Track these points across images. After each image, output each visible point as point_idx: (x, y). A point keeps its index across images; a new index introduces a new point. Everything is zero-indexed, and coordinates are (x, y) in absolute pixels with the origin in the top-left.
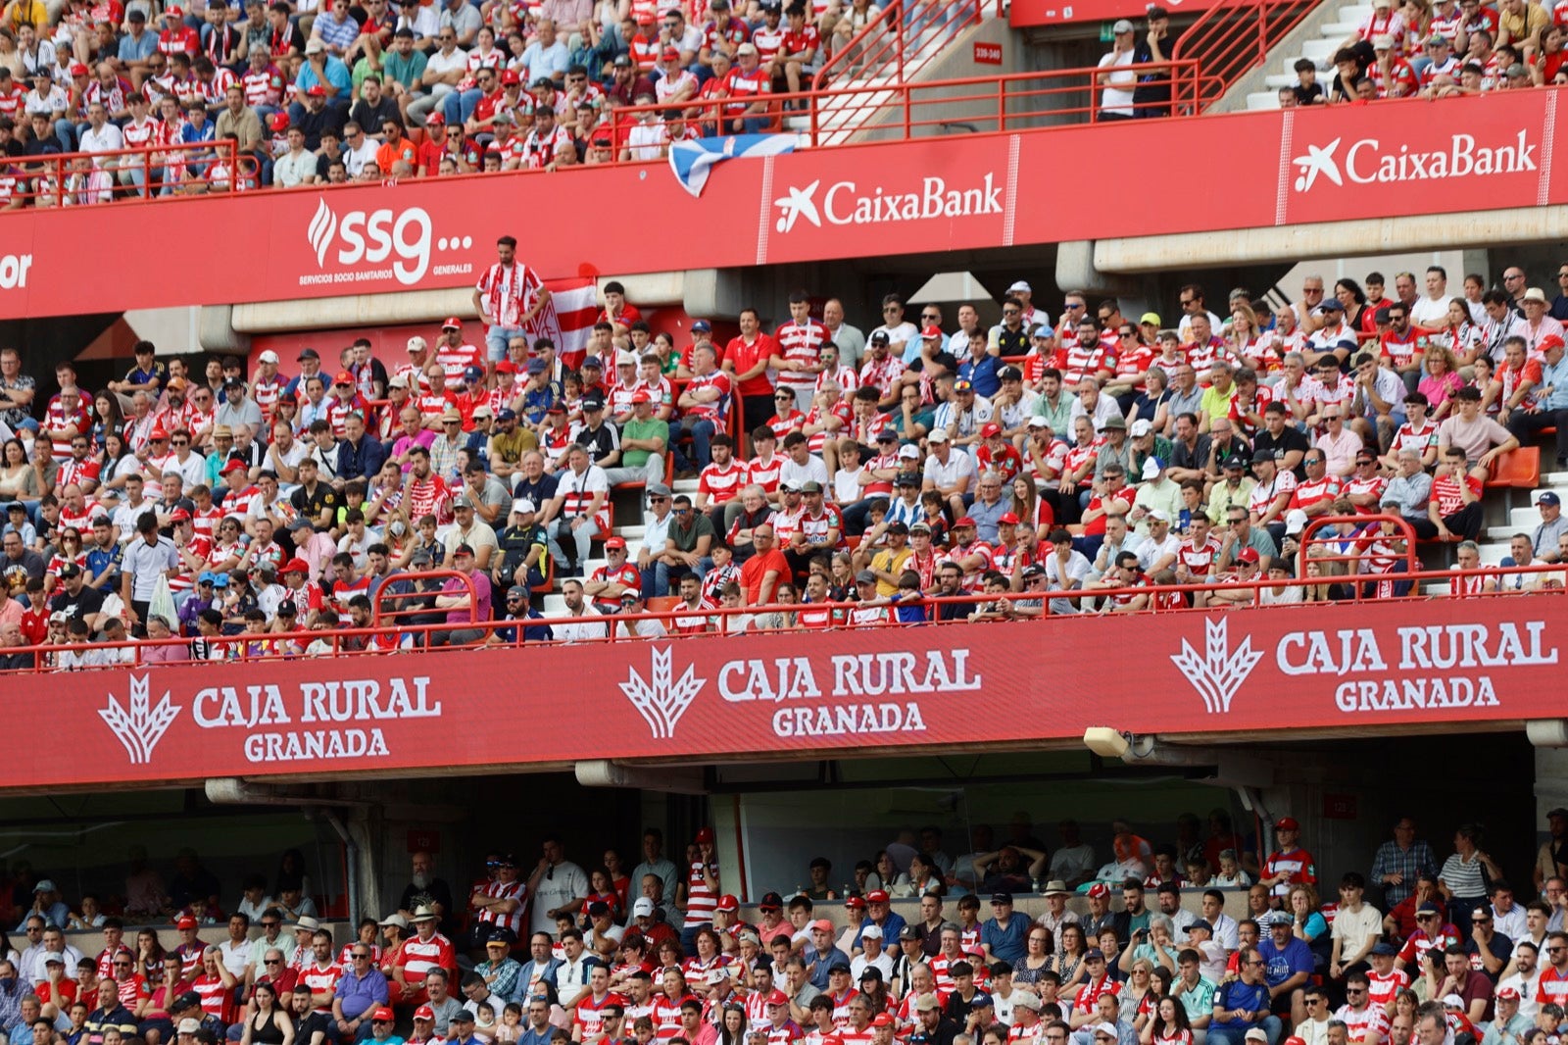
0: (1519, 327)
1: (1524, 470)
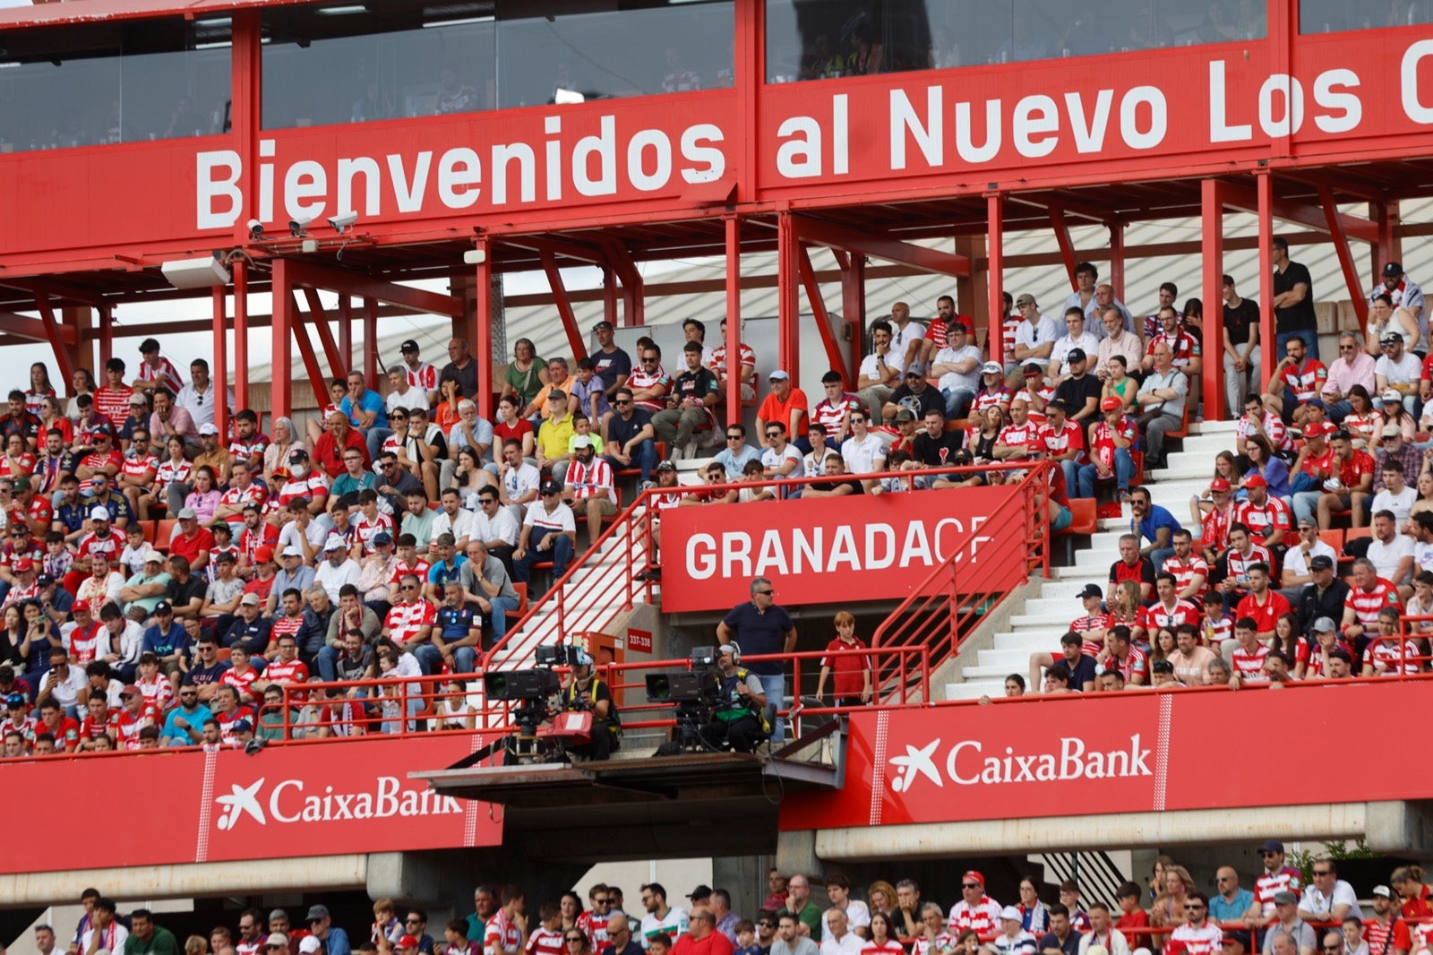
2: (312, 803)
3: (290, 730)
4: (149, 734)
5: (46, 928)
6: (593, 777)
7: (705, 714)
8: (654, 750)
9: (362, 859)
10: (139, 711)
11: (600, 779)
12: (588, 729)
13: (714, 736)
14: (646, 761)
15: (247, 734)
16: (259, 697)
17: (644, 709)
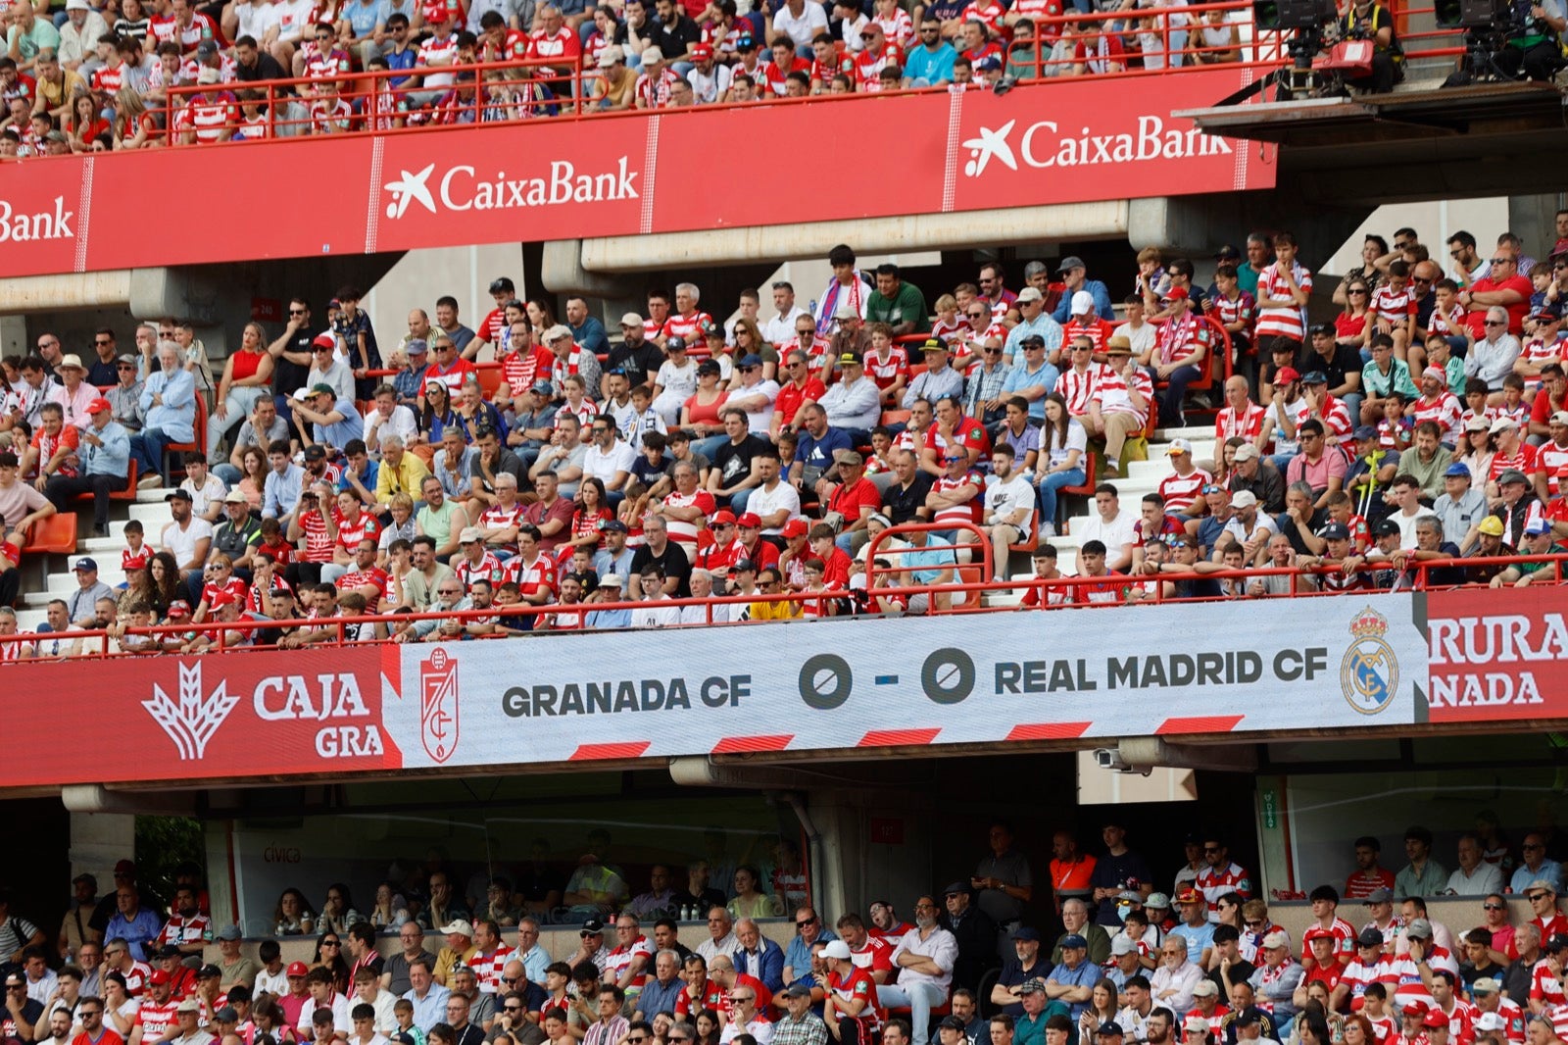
0: (56, 393)
1: (61, 536)
2: (1067, 146)
3: (1042, 67)
4: (892, 75)
5: (788, 286)
6: (1375, 111)
7: (1498, 41)
8: (1443, 81)
9: (1123, 205)
10: (881, 52)
11: (1382, 113)
12: (1368, 59)
13: (1507, 66)
14: (1433, 93)
15: (996, 73)
16: (1008, 32)
17: (1431, 36)
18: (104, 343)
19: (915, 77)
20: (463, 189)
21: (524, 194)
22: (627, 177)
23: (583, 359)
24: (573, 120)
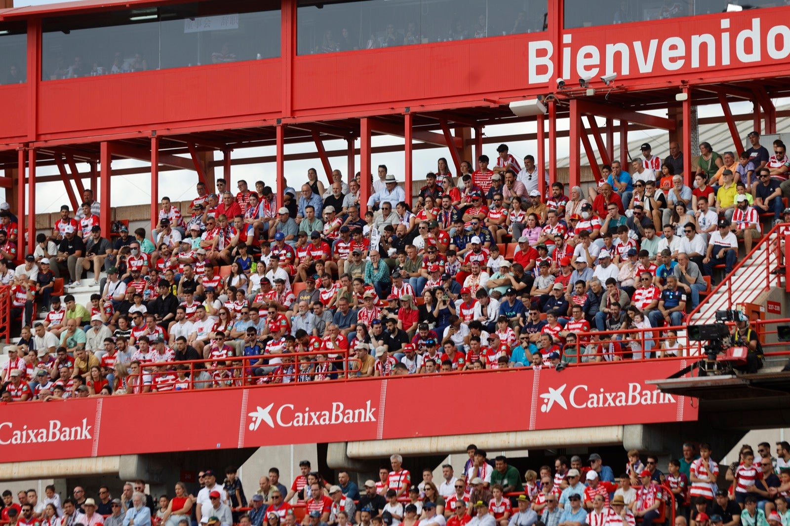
2: (593, 398)
3: (580, 358)
4: (504, 360)
5: (450, 467)
6: (748, 383)
8: (782, 368)
9: (621, 428)
10: (498, 348)
11: (752, 384)
14: (778, 374)
15: (557, 360)
16: (563, 340)
17: (777, 345)
18: (103, 493)
19: (516, 362)
20: (288, 416)
21: (318, 418)
22: (371, 410)
23: (346, 503)
24: (344, 382)
